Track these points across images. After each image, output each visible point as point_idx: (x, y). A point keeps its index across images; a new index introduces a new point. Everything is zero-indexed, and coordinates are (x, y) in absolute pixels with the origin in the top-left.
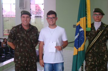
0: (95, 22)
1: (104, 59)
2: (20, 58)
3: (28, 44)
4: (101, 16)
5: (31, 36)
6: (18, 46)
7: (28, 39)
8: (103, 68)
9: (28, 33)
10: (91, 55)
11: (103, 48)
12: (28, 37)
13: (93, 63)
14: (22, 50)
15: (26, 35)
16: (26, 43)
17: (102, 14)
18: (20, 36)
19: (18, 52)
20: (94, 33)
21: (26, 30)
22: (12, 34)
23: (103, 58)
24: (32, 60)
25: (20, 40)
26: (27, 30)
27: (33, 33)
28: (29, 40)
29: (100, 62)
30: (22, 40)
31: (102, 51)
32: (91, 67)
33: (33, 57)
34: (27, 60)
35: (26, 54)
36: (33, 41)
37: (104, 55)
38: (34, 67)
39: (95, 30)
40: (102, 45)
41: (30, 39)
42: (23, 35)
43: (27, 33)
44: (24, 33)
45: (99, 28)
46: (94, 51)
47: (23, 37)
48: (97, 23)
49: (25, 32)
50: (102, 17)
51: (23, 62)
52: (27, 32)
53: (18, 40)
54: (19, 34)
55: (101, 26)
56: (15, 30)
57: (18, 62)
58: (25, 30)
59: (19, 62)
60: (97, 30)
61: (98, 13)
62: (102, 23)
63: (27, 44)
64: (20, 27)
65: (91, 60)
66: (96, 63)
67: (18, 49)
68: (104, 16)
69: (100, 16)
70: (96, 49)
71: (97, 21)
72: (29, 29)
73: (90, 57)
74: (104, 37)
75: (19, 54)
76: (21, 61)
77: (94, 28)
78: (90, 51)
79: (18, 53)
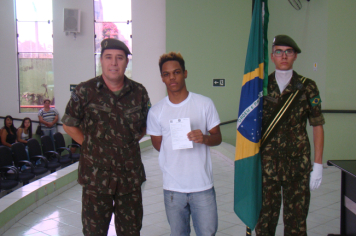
0: (278, 72)
1: (302, 166)
2: (94, 173)
3: (119, 135)
4: (292, 54)
5: (129, 111)
6: (90, 138)
7: (119, 120)
8: (300, 189)
9: (119, 103)
10: (269, 158)
11: (300, 138)
12: (120, 114)
13: (275, 178)
14: (101, 150)
15: (115, 108)
16: (113, 131)
17: (296, 50)
18: (96, 112)
19: (90, 154)
20: (276, 101)
21: (113, 95)
22: (77, 104)
23: (299, 164)
24: (129, 179)
25: (96, 121)
26: (117, 94)
27: (133, 102)
28: (122, 122)
29: (291, 173)
30: (101, 123)
31: (296, 145)
32: (269, 188)
33: (133, 172)
34: (115, 179)
35: (114, 162)
36: (131, 126)
37: (302, 155)
38: (136, 199)
39: (278, 91)
40: (295, 129)
41: (125, 120)
42: (105, 108)
43: (115, 102)
44: (109, 102)
45: (288, 87)
46: (276, 147)
47: (104, 114)
48: (284, 72)
49: (112, 100)
50: (295, 57)
51: (104, 183)
52: (118, 98)
53: (91, 123)
54: (93, 105)
55: (292, 81)
56: (84, 94)
57: (89, 182)
58: (111, 92)
59: (93, 184)
60: (284, 91)
61: (284, 48)
62: (294, 73)
63: (116, 133)
64: (98, 84)
65: (271, 171)
66: (284, 178)
67: (90, 147)
68: (298, 55)
69: (290, 56)
70: (281, 142)
71: (283, 67)
72: (122, 91)
73: (268, 165)
74: (301, 110)
75: (94, 161)
76: (99, 180)
77: (277, 86)
78: (267, 149)
79: (91, 157)
